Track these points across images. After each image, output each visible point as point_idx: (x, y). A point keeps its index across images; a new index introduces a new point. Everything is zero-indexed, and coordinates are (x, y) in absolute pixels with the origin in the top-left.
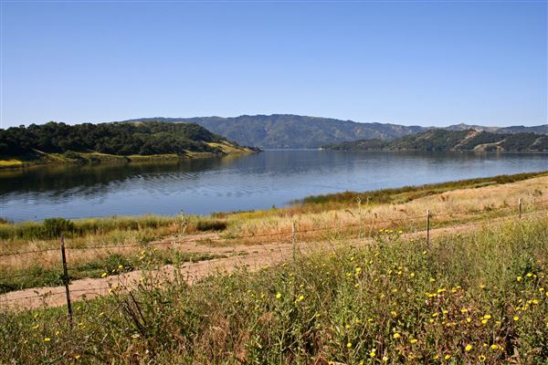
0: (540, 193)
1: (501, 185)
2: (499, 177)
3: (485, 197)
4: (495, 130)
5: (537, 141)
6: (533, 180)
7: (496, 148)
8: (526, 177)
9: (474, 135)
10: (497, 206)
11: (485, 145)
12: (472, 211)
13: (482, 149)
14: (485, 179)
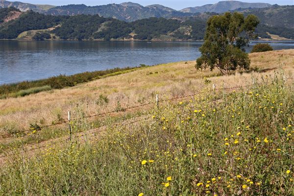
0: (106, 100)
1: (58, 91)
2: (54, 79)
3: (33, 110)
4: (46, 9)
5: (103, 27)
6: (98, 81)
7: (49, 37)
8: (89, 77)
9: (16, 17)
10: (49, 122)
11: (34, 32)
12: (12, 133)
13: (30, 38)
14: (34, 83)
